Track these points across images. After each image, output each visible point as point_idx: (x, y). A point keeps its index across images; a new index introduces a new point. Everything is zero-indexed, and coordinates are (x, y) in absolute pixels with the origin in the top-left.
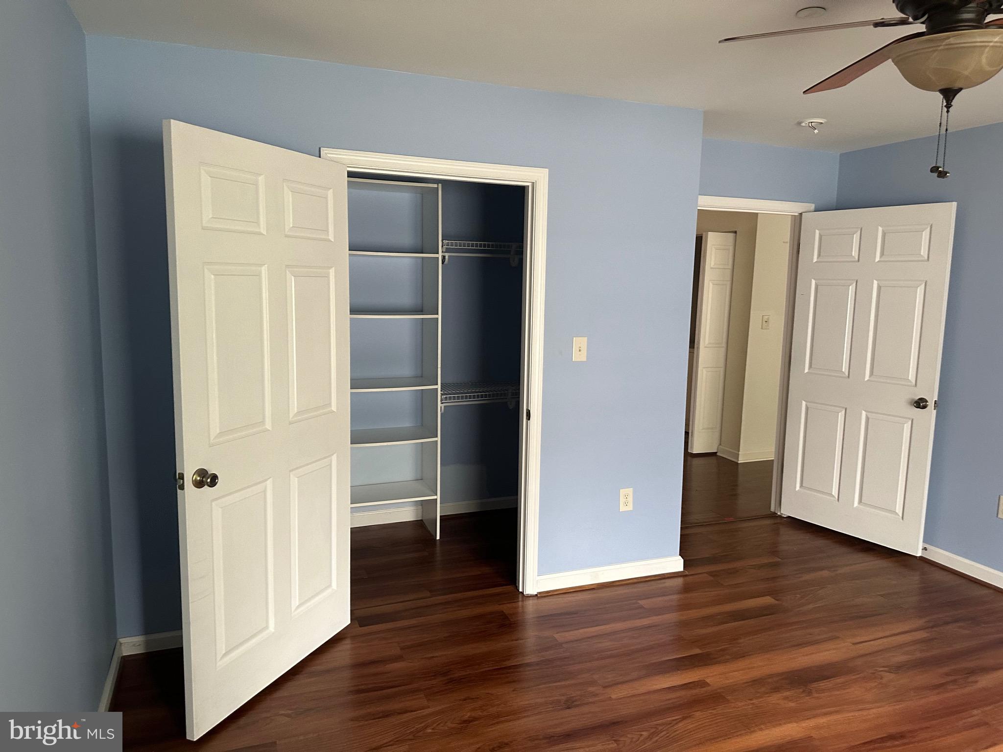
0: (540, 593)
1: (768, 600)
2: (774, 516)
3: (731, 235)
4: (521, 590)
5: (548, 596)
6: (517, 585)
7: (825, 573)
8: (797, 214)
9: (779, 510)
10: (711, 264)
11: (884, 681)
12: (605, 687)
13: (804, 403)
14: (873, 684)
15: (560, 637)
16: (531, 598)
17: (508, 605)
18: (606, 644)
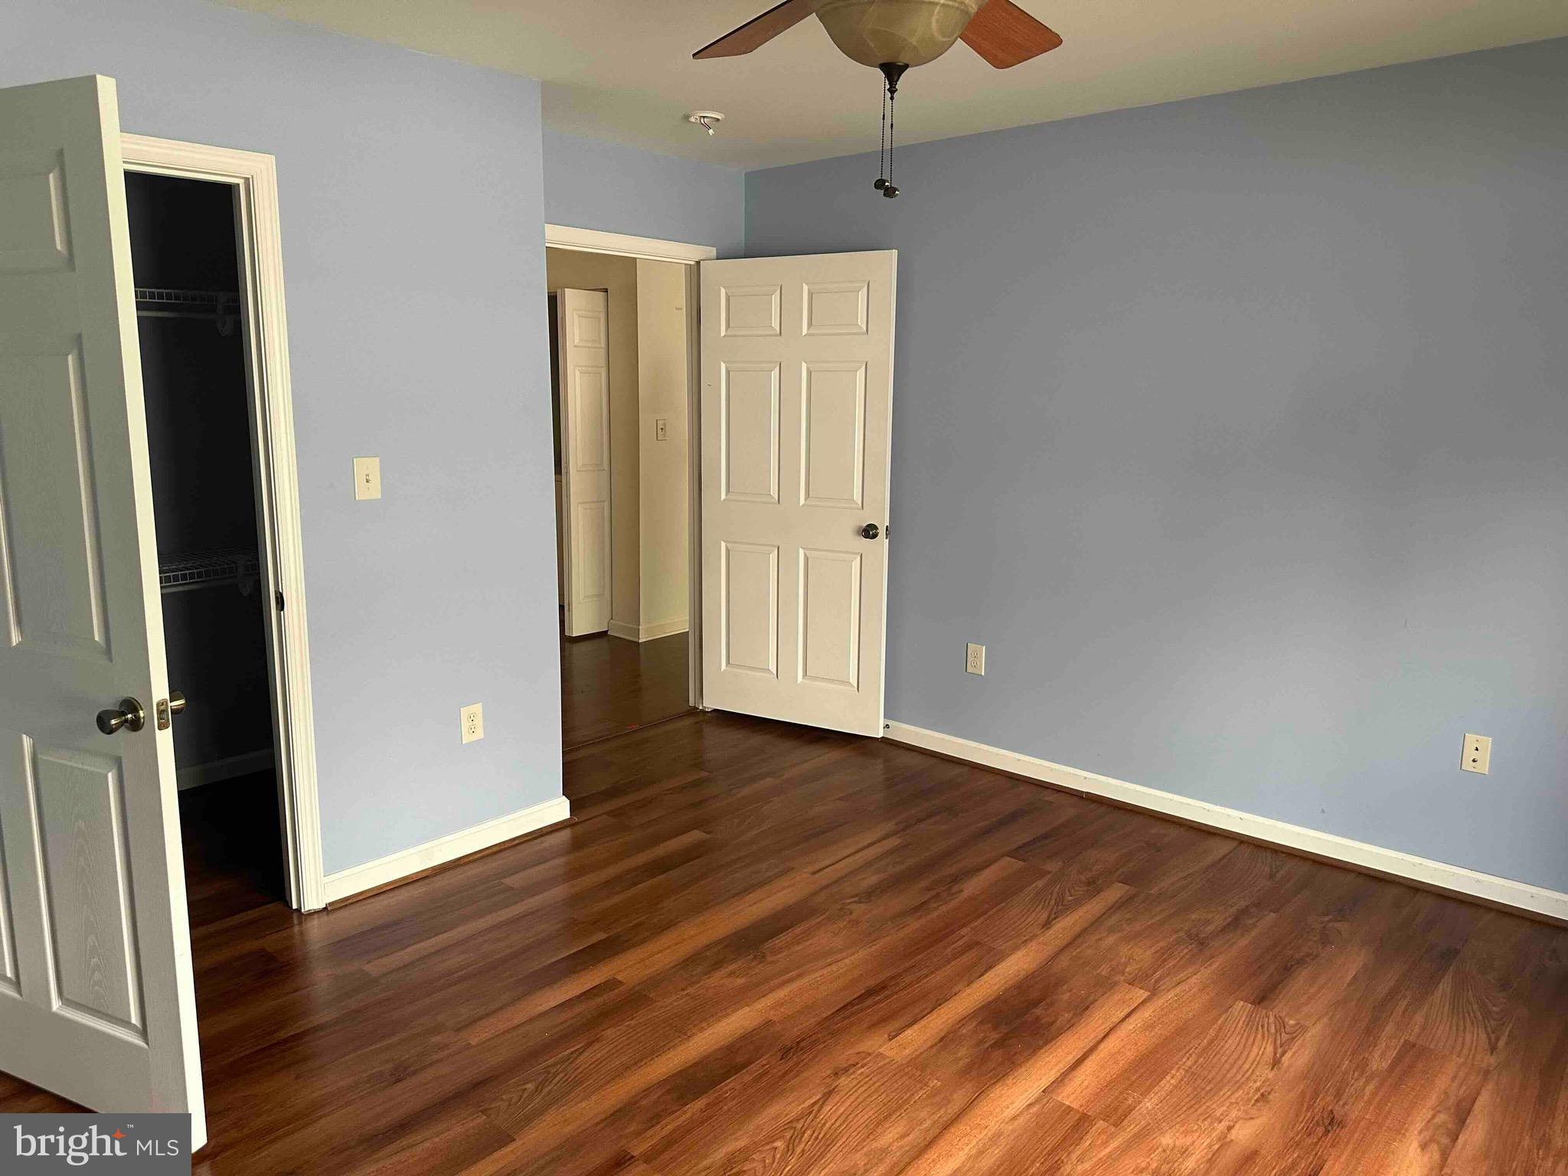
0: (331, 904)
1: (696, 835)
2: (694, 712)
3: (601, 294)
4: (295, 907)
5: (346, 906)
6: (288, 899)
7: (769, 782)
8: (692, 263)
9: (701, 701)
10: (574, 340)
11: (854, 916)
12: (458, 1030)
13: (723, 544)
14: (842, 924)
15: (373, 968)
16: (316, 916)
17: (275, 937)
18: (454, 960)
